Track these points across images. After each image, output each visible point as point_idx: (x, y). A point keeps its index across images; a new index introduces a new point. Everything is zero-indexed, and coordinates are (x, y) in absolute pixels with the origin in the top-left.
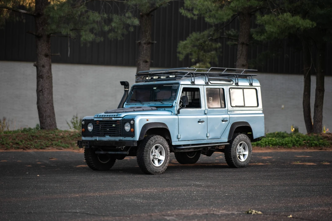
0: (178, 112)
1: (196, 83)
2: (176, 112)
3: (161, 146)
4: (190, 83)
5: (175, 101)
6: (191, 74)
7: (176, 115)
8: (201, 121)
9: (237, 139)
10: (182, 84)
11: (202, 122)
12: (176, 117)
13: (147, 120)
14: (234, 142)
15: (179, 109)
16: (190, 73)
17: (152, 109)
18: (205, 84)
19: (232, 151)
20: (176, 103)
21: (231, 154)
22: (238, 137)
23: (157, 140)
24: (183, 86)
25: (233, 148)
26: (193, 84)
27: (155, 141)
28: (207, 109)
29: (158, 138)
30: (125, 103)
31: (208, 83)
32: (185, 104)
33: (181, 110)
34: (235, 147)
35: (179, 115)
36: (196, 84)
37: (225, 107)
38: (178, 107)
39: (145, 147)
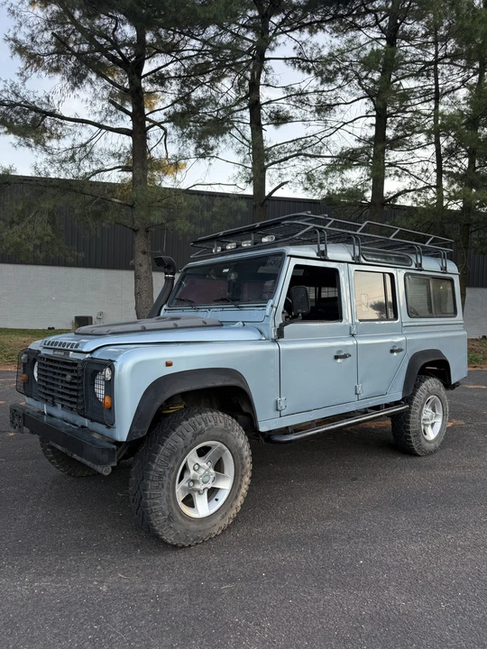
0: (280, 334)
1: (330, 255)
2: (273, 335)
3: (219, 444)
4: (315, 255)
5: (271, 302)
6: (316, 232)
7: (275, 341)
8: (343, 354)
9: (423, 392)
10: (291, 256)
11: (345, 357)
12: (274, 347)
13: (169, 364)
14: (416, 399)
15: (280, 325)
16: (315, 227)
17: (176, 325)
18: (351, 260)
19: (411, 420)
20: (272, 306)
21: (408, 427)
22: (423, 386)
23: (202, 429)
24: (295, 261)
25: (414, 413)
26: (322, 257)
27: (195, 436)
28: (356, 324)
29: (206, 424)
30: (165, 307)
31: (358, 257)
32: (300, 311)
33: (286, 329)
34: (418, 411)
35: (284, 342)
36: (330, 258)
37: (396, 317)
38: (280, 320)
39: (153, 462)
